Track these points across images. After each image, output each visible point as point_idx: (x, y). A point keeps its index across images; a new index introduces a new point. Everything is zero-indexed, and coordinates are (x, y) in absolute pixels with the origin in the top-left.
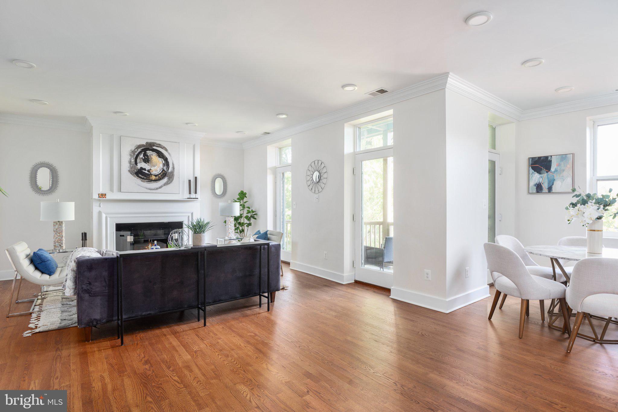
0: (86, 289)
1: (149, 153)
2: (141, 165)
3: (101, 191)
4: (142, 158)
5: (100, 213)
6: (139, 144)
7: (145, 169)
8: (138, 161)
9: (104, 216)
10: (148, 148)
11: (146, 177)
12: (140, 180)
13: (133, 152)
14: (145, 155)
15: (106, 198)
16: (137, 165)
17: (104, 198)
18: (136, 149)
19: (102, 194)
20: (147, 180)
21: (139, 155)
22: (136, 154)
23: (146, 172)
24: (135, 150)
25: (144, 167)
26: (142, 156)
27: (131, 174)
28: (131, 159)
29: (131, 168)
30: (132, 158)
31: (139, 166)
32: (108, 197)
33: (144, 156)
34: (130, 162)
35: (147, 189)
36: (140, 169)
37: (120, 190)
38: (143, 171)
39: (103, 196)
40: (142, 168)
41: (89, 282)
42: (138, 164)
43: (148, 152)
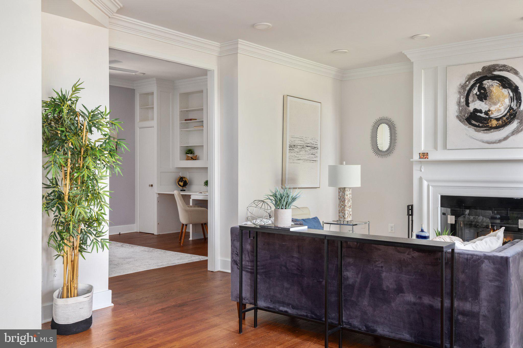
0: (235, 260)
1: (487, 83)
2: (476, 104)
3: (423, 149)
4: (476, 94)
5: (421, 179)
6: (471, 72)
7: (481, 111)
8: (471, 99)
9: (425, 183)
10: (486, 76)
11: (481, 123)
12: (474, 130)
13: (463, 87)
14: (481, 88)
15: (428, 158)
16: (468, 106)
17: (426, 160)
18: (467, 81)
19: (423, 153)
20: (484, 129)
21: (471, 91)
22: (468, 88)
23: (483, 115)
24: (465, 83)
25: (479, 108)
26: (475, 91)
27: (460, 120)
28: (460, 98)
29: (460, 112)
30: (462, 97)
31: (472, 107)
32: (431, 157)
33: (479, 90)
34: (459, 103)
35: (483, 142)
36: (473, 111)
37: (445, 147)
38: (478, 114)
39: (425, 156)
40: (476, 110)
41: (237, 253)
42: (470, 105)
43: (485, 82)
